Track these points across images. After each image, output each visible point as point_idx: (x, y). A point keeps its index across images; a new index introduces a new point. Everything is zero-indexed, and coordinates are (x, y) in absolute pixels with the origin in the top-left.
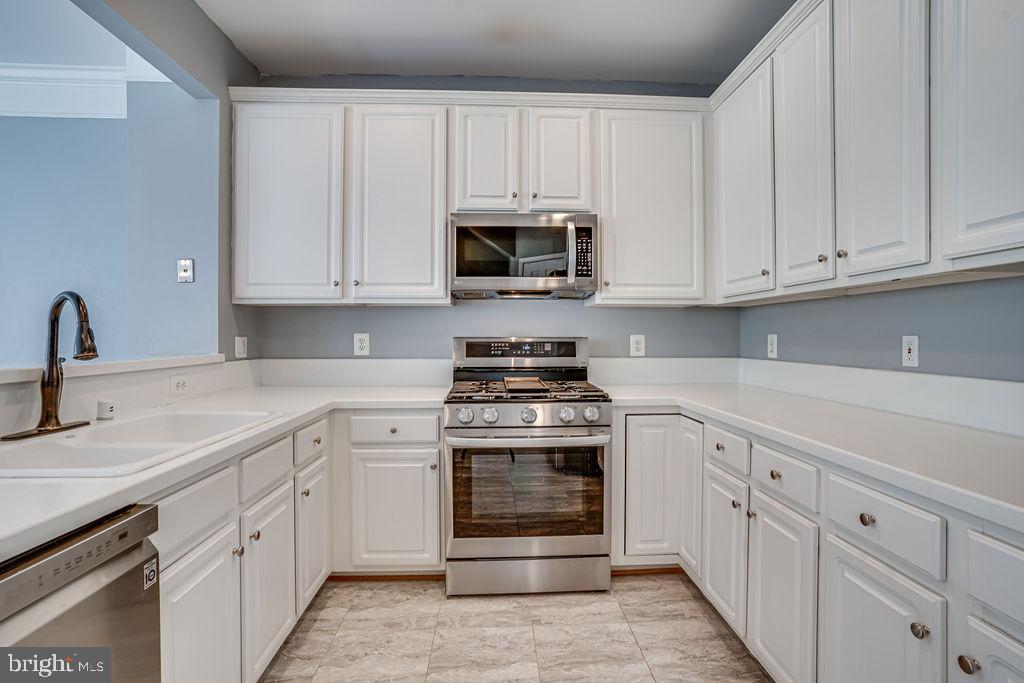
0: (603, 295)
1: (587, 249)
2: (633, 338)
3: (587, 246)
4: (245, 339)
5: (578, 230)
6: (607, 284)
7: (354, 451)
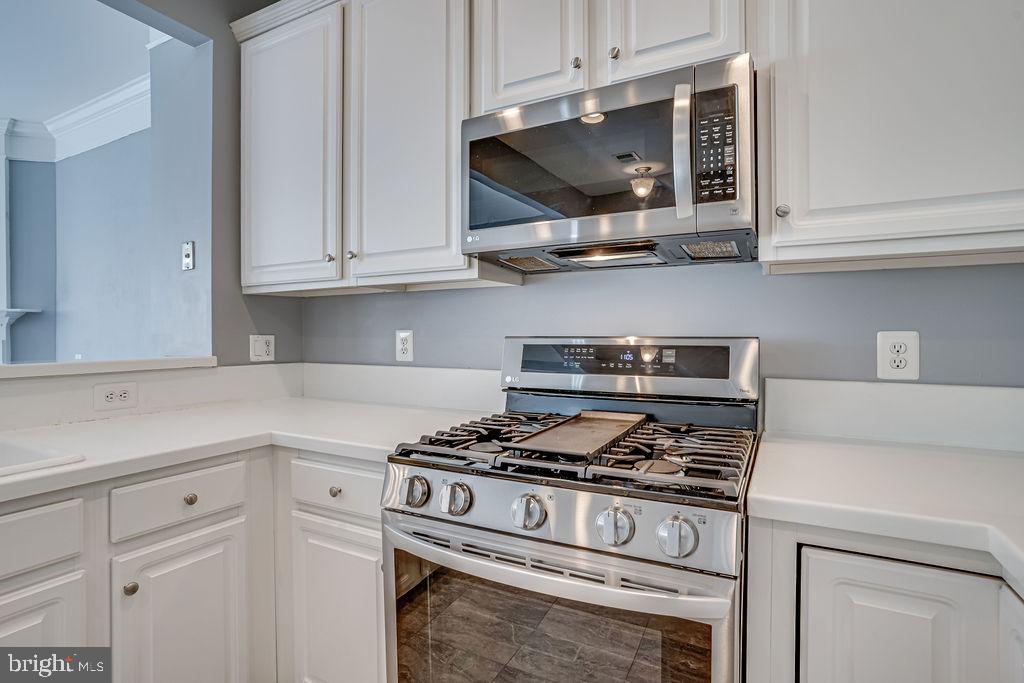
0: (776, 239)
1: (723, 138)
2: (885, 340)
3: (723, 131)
4: (271, 338)
5: (697, 98)
6: (782, 214)
7: (295, 513)
